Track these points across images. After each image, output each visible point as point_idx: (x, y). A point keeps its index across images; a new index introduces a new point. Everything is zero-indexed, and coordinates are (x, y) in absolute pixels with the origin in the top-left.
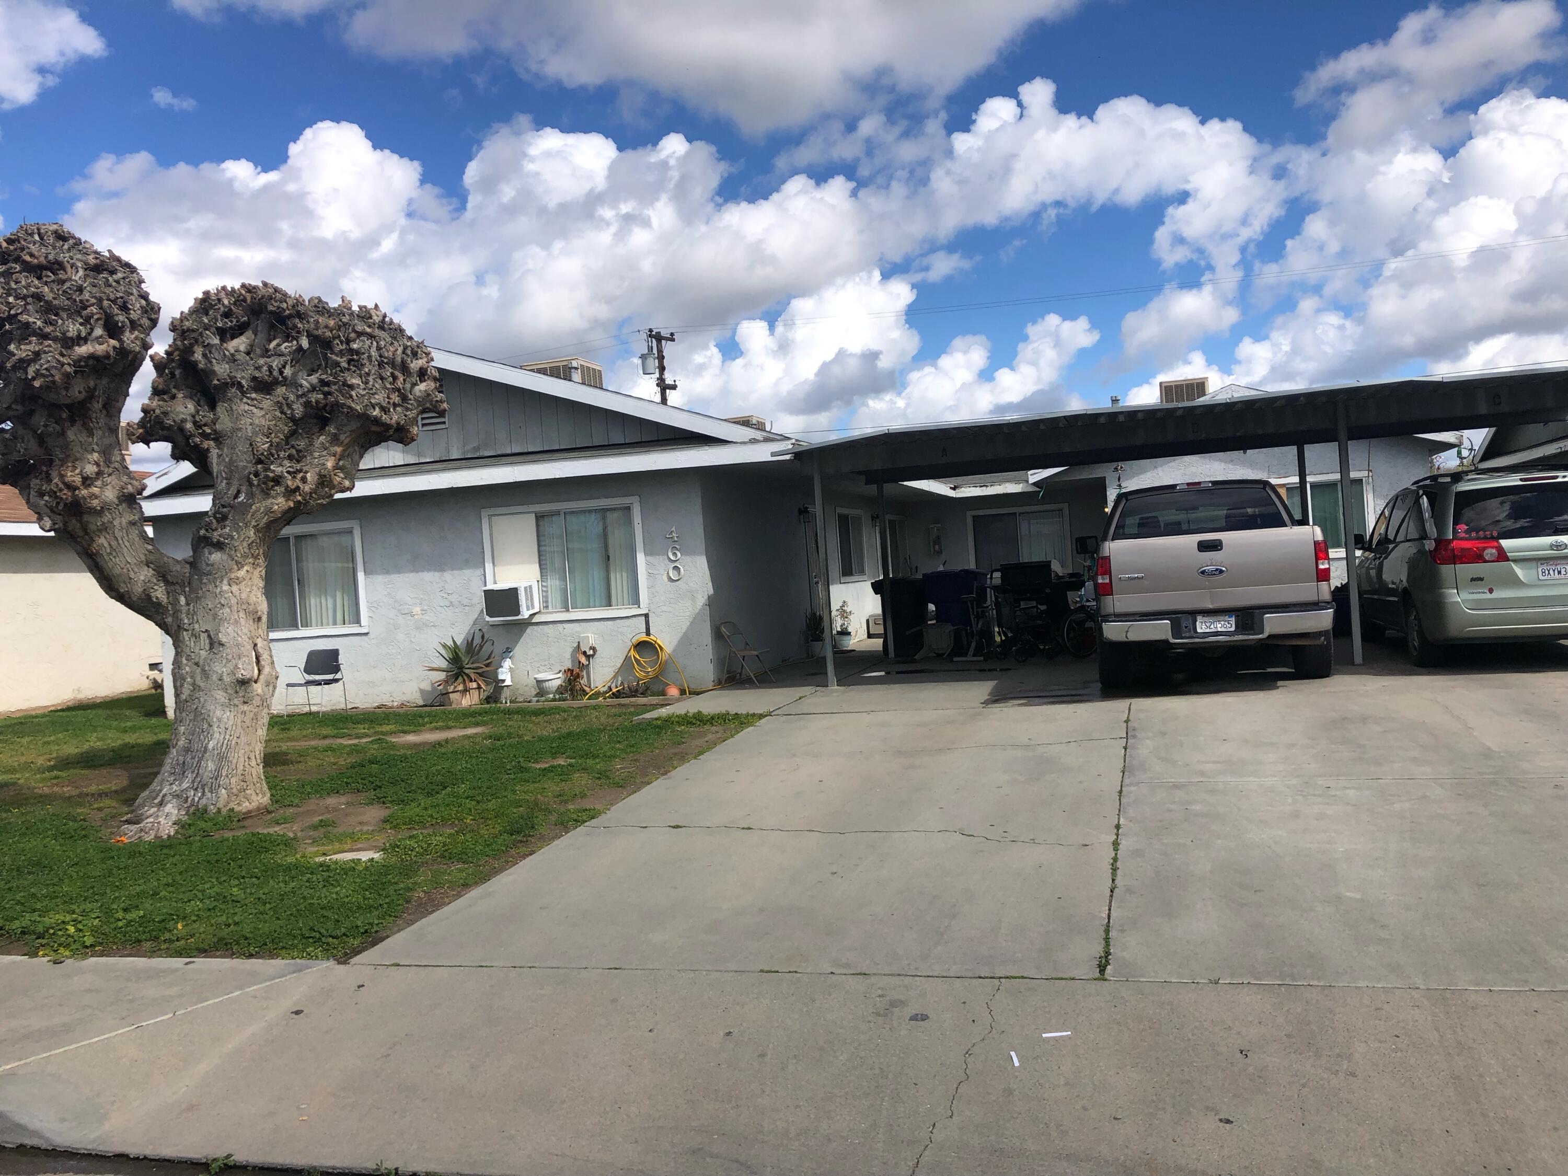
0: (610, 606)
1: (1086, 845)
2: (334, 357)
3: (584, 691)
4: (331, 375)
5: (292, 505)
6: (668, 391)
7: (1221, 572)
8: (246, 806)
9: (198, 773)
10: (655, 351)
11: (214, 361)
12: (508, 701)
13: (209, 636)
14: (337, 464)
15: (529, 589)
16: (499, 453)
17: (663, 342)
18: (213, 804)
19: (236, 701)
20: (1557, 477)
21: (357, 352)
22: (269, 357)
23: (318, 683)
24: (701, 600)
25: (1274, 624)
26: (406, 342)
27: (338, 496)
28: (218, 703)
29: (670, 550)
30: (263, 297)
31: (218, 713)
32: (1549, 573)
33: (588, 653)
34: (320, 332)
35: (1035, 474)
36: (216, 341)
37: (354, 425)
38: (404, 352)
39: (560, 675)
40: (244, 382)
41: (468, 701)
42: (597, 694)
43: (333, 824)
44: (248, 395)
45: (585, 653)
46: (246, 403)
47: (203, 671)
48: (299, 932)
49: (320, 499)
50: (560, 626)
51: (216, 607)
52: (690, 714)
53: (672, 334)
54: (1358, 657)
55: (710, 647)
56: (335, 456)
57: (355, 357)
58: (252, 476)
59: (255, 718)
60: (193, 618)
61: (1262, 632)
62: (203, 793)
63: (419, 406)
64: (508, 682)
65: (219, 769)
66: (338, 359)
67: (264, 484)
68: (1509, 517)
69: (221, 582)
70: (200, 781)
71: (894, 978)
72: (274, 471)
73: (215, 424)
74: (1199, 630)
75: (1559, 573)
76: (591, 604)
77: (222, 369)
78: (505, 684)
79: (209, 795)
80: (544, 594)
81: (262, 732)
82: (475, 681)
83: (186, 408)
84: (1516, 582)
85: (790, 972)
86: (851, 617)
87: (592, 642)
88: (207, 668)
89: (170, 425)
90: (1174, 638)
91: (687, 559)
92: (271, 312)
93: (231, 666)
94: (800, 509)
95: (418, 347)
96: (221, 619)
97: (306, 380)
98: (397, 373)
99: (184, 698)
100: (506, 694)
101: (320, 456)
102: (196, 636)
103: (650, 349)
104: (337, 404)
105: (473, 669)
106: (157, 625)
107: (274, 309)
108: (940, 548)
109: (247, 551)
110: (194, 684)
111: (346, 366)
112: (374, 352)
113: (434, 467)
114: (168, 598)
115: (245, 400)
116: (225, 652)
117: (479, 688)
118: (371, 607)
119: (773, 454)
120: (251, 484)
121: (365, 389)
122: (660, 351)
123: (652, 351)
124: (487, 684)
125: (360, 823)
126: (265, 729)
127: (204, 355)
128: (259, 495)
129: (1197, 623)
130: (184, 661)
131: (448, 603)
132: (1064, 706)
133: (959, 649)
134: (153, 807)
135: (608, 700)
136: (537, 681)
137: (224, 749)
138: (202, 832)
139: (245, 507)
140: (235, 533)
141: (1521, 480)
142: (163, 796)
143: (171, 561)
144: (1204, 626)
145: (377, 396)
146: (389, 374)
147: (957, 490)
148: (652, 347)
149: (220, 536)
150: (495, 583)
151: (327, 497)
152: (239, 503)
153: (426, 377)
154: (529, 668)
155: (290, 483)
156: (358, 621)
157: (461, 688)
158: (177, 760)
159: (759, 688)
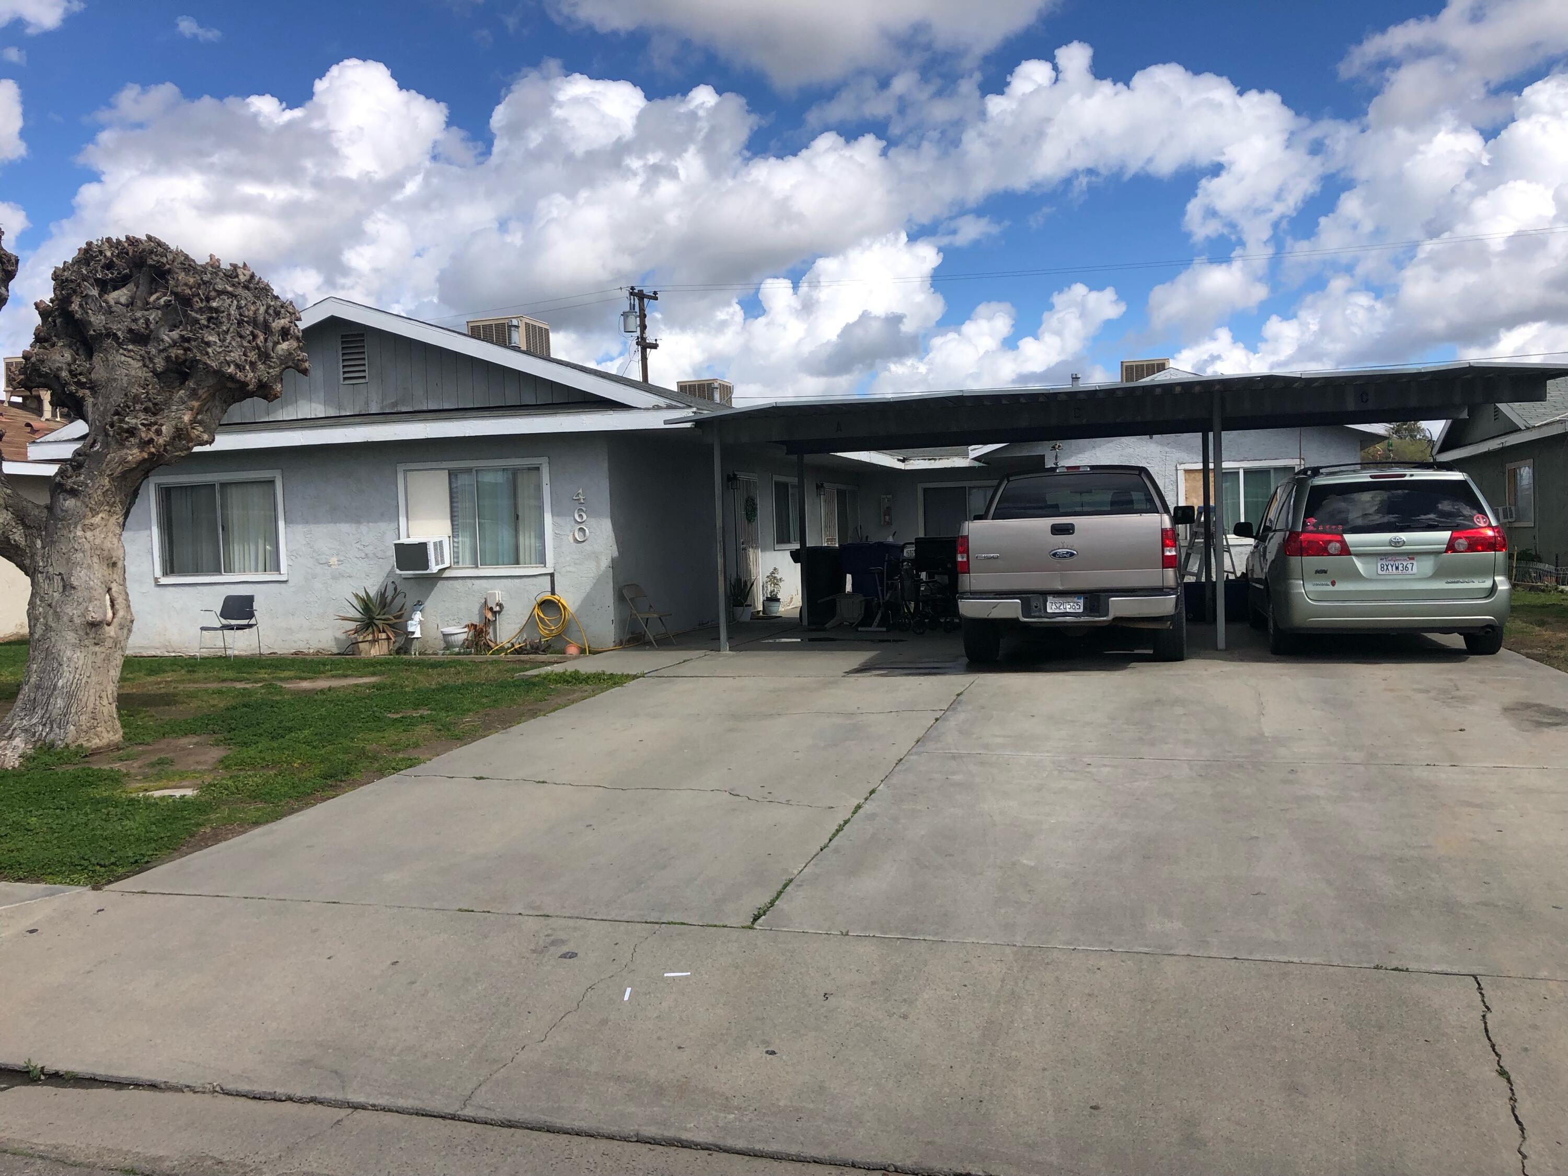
0: (518, 564)
1: (832, 808)
2: (193, 314)
3: (489, 646)
4: (191, 331)
5: (146, 457)
6: (648, 350)
7: (1072, 554)
8: (96, 742)
9: (47, 709)
10: (637, 309)
11: (90, 311)
12: (417, 653)
13: (62, 579)
14: (195, 418)
15: (439, 546)
16: (416, 409)
17: (646, 300)
18: (60, 739)
19: (86, 642)
20: (1404, 475)
21: (216, 310)
22: (147, 310)
23: (231, 628)
24: (605, 562)
25: (1119, 606)
26: (270, 302)
27: (197, 449)
28: (68, 644)
29: (576, 511)
30: (144, 250)
31: (68, 653)
32: (1387, 569)
33: (495, 610)
34: (179, 289)
35: (975, 449)
36: (95, 292)
37: (211, 381)
38: (266, 312)
39: (466, 630)
40: (119, 333)
41: (378, 651)
42: (502, 649)
43: (171, 762)
44: (125, 347)
45: (491, 609)
46: (122, 354)
47: (55, 612)
48: (69, 860)
49: (177, 451)
50: (469, 582)
51: (70, 551)
52: (568, 673)
53: (655, 293)
54: (1221, 644)
55: (612, 608)
56: (192, 410)
57: (214, 315)
58: (108, 427)
59: (107, 659)
60: (48, 561)
61: (1107, 615)
62: (51, 729)
63: (281, 364)
64: (418, 635)
65: (68, 706)
66: (198, 316)
67: (118, 434)
68: (1378, 511)
69: (75, 527)
70: (49, 717)
71: (572, 920)
72: (128, 422)
73: (90, 373)
74: (1049, 610)
75: (1397, 568)
76: (500, 561)
77: (97, 320)
78: (415, 636)
79: (57, 730)
80: (455, 550)
81: (115, 673)
82: (384, 632)
83: (62, 356)
84: (1355, 575)
85: (484, 912)
86: (781, 584)
87: (498, 598)
88: (58, 610)
89: (46, 372)
90: (1024, 616)
91: (593, 522)
92: (151, 266)
93: (82, 608)
94: (728, 476)
95: (282, 307)
96: (73, 563)
97: (168, 335)
98: (256, 332)
99: (37, 637)
100: (416, 646)
101: (177, 410)
102: (49, 578)
103: (632, 307)
104: (195, 361)
105: (384, 620)
106: (17, 566)
107: (154, 263)
108: (891, 519)
109: (102, 499)
110: (46, 625)
111: (206, 323)
112: (233, 311)
113: (356, 420)
114: (26, 541)
115: (121, 351)
116: (76, 595)
117: (389, 639)
118: (291, 555)
119: (666, 422)
120: (107, 435)
121: (221, 347)
122: (642, 310)
123: (634, 309)
124: (396, 635)
125: (197, 763)
126: (119, 670)
127: (81, 306)
128: (114, 446)
129: (1048, 603)
130: (38, 603)
131: (363, 555)
132: (916, 677)
133: (867, 620)
134: (3, 740)
135: (509, 656)
136: (444, 635)
137: (73, 687)
138: (44, 765)
139: (100, 456)
140: (89, 481)
141: (1371, 477)
142: (13, 730)
143: (30, 505)
144: (1054, 607)
145: (232, 354)
146: (248, 332)
147: (906, 463)
148: (634, 305)
149: (74, 483)
150: (408, 537)
151: (185, 450)
152: (95, 452)
153: (289, 337)
154: (439, 621)
155: (143, 435)
156: (277, 569)
157: (370, 637)
158: (29, 696)
159: (657, 650)
